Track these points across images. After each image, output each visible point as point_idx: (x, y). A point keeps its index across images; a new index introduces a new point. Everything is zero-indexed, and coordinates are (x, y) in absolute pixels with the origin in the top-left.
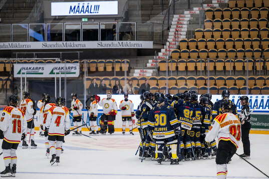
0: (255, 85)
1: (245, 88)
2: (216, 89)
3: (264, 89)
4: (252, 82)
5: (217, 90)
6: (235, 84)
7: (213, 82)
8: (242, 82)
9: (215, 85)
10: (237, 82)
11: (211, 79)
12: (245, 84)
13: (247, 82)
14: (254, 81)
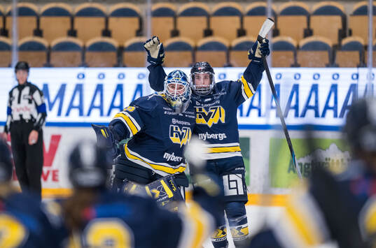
0: (175, 33)
1: (138, 47)
2: (39, 47)
3: (205, 48)
4: (166, 24)
5: (44, 54)
6: (107, 33)
7: (30, 23)
8: (130, 24)
9: (38, 33)
10: (114, 23)
11: (24, 12)
12: (139, 33)
13: (150, 23)
14: (170, 20)
